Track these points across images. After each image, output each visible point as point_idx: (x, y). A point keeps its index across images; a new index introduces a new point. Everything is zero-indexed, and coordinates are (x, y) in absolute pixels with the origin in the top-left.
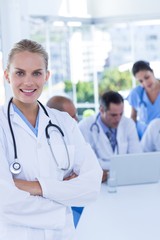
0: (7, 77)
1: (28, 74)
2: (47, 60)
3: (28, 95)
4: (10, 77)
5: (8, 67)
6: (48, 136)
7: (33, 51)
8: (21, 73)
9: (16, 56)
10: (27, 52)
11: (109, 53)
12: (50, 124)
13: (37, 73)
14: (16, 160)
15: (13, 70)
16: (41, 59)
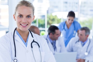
0: (14, 18)
1: (24, 17)
2: (34, 10)
3: (24, 27)
4: (16, 18)
5: (15, 13)
6: (32, 47)
7: (27, 6)
8: (21, 16)
9: (19, 8)
10: (24, 6)
11: (49, 8)
12: (34, 41)
13: (29, 16)
14: (15, 58)
15: (17, 14)
16: (31, 10)
